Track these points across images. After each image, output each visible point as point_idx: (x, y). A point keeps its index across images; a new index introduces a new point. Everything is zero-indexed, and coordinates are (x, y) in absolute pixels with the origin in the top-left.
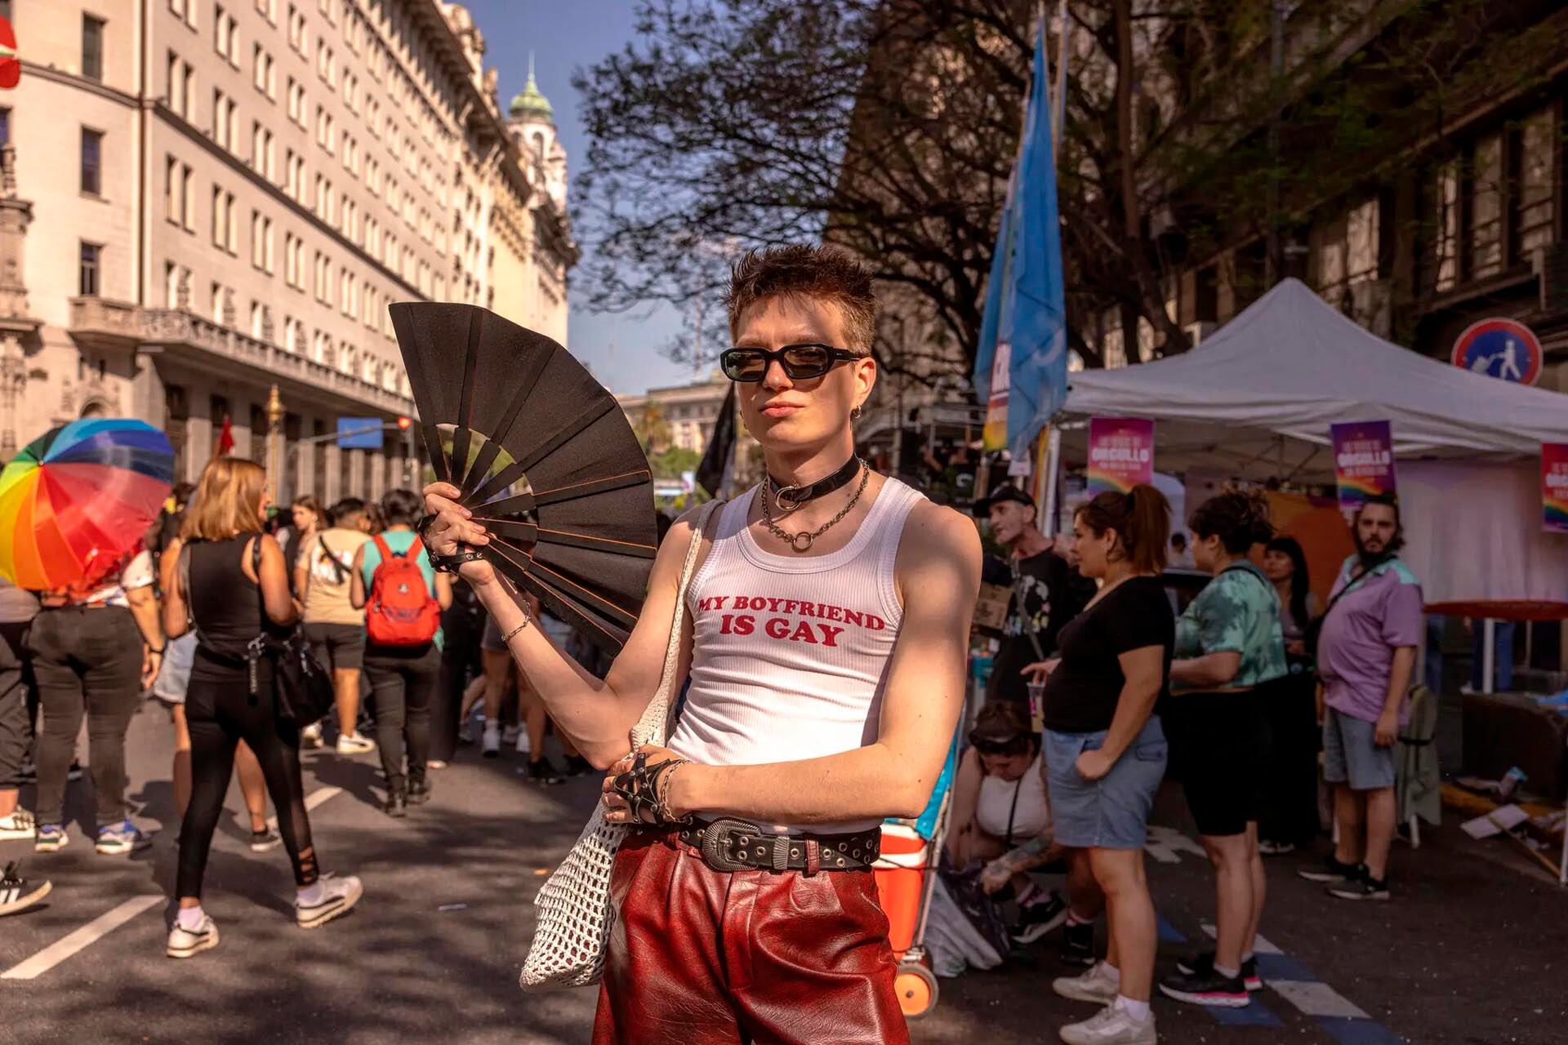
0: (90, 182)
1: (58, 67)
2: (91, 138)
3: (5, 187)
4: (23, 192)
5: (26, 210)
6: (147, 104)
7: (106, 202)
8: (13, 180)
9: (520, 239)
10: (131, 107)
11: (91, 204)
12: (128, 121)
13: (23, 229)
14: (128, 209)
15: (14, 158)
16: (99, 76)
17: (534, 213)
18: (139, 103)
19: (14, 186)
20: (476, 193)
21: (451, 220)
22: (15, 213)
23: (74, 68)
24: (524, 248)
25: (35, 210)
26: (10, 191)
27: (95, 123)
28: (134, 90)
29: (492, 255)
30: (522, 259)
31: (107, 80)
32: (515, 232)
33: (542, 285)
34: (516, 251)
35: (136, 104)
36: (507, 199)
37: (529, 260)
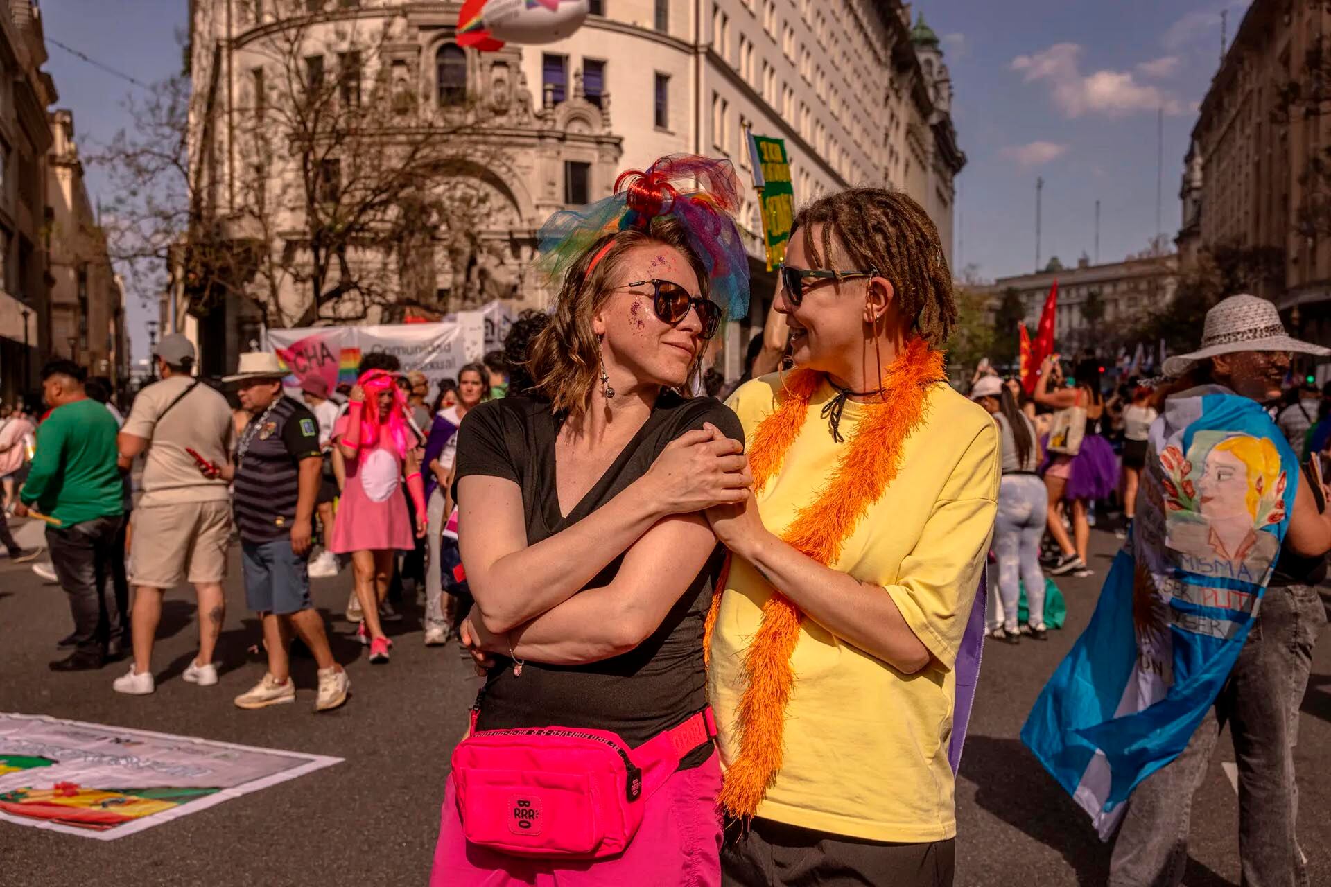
0: (660, 120)
1: (639, 25)
2: (661, 80)
3: (604, 126)
4: (616, 130)
5: (618, 143)
6: (701, 50)
7: (672, 134)
8: (608, 120)
9: (925, 152)
10: (689, 53)
11: (662, 136)
12: (687, 65)
13: (616, 160)
14: (687, 139)
15: (609, 103)
16: (666, 28)
17: (934, 128)
18: (694, 49)
19: (609, 125)
20: (896, 113)
21: (882, 137)
22: (611, 147)
23: (650, 25)
24: (927, 158)
25: (625, 145)
26: (607, 130)
27: (664, 69)
28: (691, 39)
29: (907, 165)
30: (924, 168)
31: (672, 32)
32: (921, 145)
33: (938, 190)
34: (920, 162)
35: (692, 51)
36: (917, 118)
37: (930, 169)
